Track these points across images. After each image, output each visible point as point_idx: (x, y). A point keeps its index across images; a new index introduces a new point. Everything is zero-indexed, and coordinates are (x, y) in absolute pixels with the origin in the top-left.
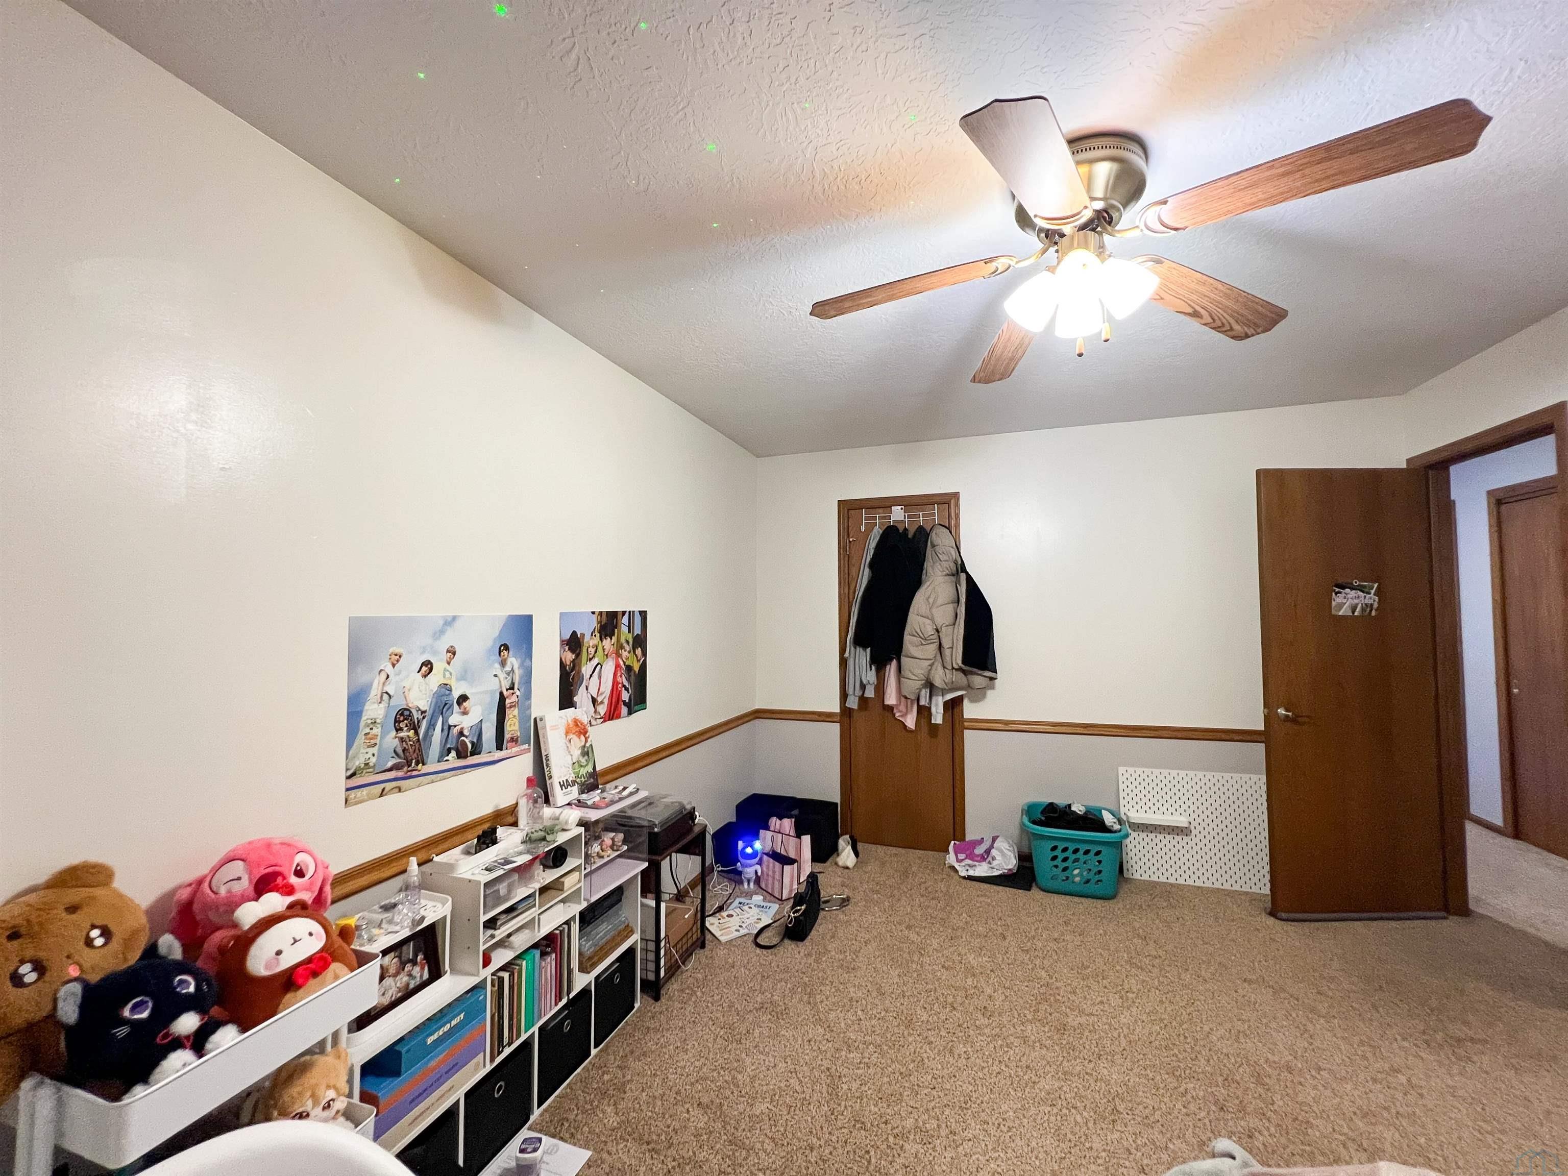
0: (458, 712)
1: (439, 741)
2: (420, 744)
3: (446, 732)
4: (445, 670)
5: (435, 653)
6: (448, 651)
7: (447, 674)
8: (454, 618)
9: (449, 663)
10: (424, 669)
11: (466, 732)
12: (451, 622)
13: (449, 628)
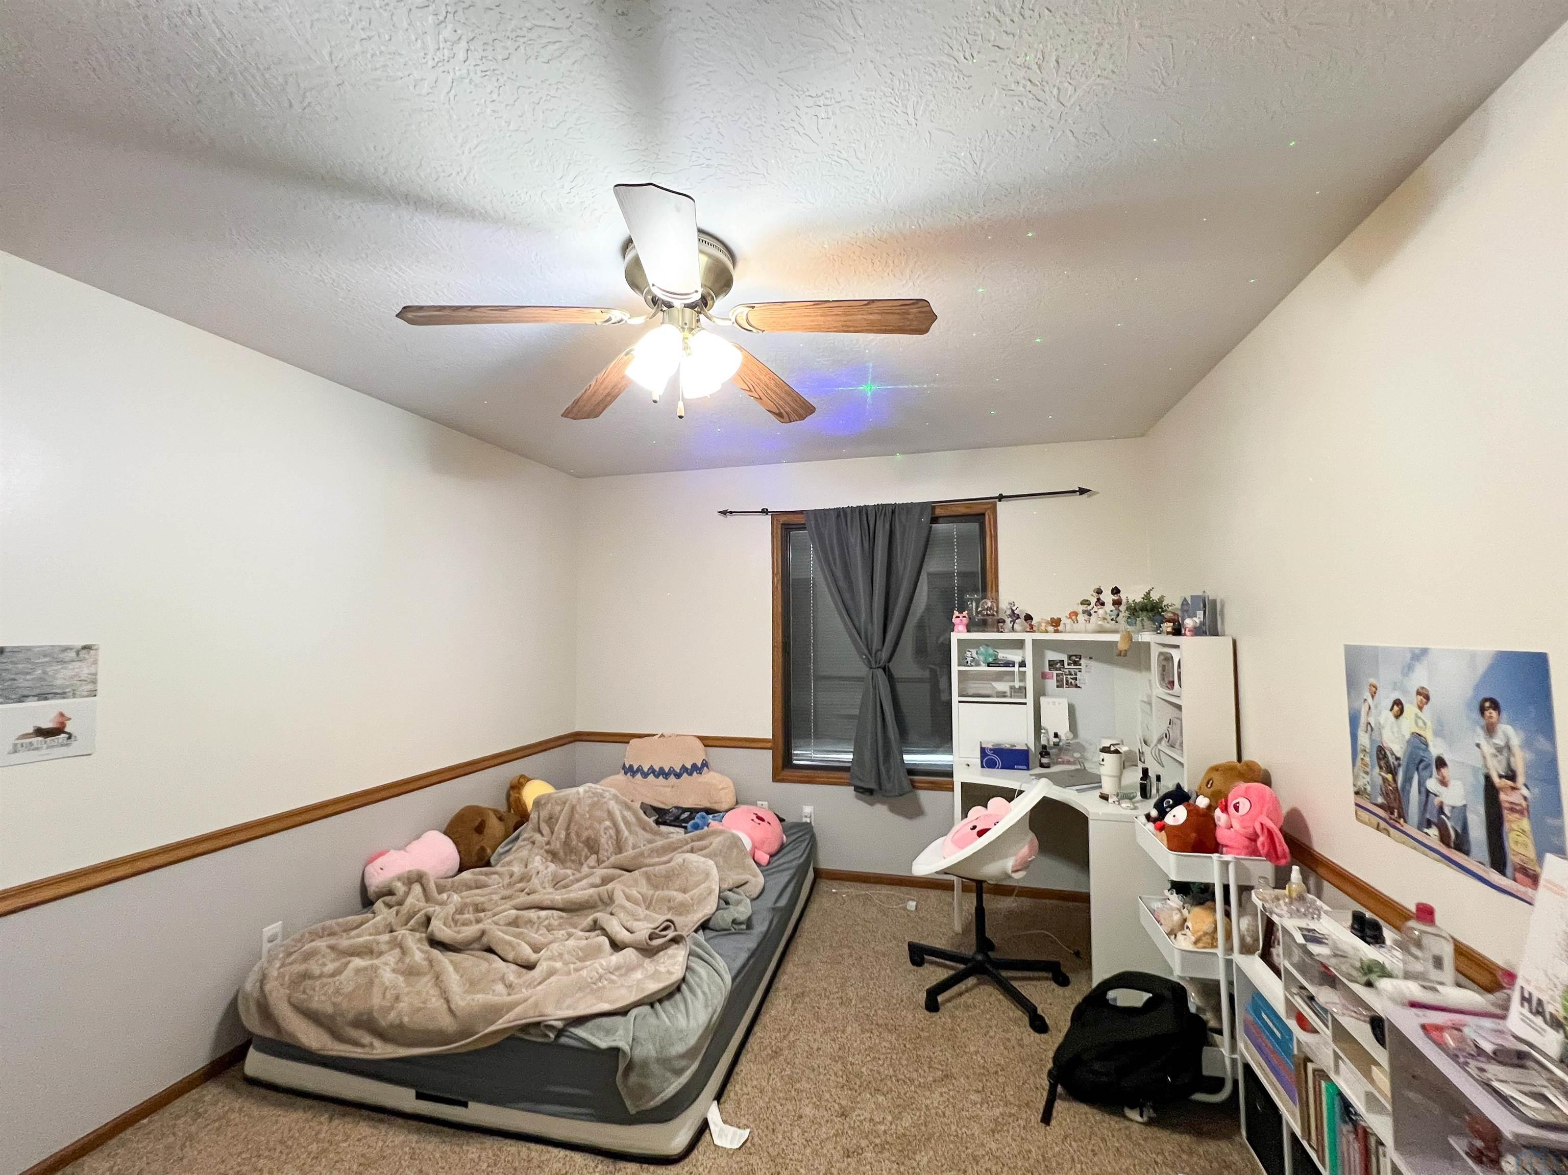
0: (1436, 778)
1: (1417, 804)
2: (1399, 795)
3: (1424, 798)
4: (1417, 717)
5: (1405, 691)
6: (1418, 693)
7: (1421, 723)
8: (1424, 651)
9: (1421, 708)
10: (1396, 708)
11: (1447, 810)
12: (1420, 655)
13: (1417, 664)
